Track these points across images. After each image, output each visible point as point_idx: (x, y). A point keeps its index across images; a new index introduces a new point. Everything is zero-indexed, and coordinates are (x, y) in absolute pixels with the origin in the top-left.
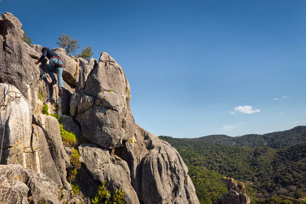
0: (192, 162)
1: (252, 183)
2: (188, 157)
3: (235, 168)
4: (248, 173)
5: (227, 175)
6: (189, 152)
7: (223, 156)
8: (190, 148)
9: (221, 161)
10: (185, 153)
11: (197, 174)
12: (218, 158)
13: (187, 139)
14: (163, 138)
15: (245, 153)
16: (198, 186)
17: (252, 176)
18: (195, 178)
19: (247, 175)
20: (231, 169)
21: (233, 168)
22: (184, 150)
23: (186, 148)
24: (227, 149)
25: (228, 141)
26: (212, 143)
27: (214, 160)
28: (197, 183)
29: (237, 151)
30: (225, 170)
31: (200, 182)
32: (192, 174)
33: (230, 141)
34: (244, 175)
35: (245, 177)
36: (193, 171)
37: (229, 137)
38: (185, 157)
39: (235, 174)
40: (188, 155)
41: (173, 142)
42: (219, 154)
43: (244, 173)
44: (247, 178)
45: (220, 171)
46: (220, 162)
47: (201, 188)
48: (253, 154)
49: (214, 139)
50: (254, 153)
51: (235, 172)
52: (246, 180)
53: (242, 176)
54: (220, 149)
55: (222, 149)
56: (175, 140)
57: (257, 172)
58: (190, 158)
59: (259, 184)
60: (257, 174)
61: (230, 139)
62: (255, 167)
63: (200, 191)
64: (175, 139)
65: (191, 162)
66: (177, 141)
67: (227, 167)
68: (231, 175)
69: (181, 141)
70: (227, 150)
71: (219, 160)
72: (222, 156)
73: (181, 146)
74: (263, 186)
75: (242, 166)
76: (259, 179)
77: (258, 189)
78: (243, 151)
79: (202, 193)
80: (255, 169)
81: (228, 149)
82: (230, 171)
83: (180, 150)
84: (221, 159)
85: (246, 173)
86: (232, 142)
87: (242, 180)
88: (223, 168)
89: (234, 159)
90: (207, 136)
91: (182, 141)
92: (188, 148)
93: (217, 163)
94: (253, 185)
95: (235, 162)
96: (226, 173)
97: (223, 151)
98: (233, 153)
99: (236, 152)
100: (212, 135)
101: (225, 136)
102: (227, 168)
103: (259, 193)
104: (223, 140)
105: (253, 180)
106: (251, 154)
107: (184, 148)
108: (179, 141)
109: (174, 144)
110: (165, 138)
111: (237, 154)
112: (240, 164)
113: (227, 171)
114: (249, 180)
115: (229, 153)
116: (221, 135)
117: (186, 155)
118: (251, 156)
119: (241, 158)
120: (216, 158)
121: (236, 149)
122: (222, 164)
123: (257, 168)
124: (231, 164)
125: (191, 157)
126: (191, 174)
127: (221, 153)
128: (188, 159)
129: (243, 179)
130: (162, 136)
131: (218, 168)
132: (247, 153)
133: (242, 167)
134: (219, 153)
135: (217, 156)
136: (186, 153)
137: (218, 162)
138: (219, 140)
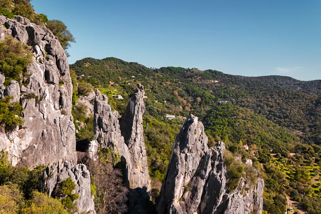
0: (239, 103)
1: (301, 133)
2: (236, 97)
3: (287, 115)
4: (301, 123)
5: (275, 121)
6: (239, 92)
7: (278, 101)
8: (240, 87)
9: (274, 105)
10: (233, 92)
11: (239, 114)
12: (271, 102)
13: (241, 77)
14: (211, 72)
15: (305, 100)
16: (236, 126)
17: (304, 126)
18: (235, 118)
19: (298, 124)
20: (282, 116)
21: (285, 115)
22: (234, 88)
23: (237, 86)
24: (284, 93)
25: (292, 85)
26: (271, 84)
27: (266, 103)
28: (236, 123)
29: (296, 96)
30: (275, 115)
31: (240, 123)
32: (234, 114)
33: (294, 85)
34: (295, 123)
35: (296, 126)
36: (235, 111)
37: (295, 80)
38: (232, 97)
39: (285, 121)
40: (236, 95)
41: (222, 78)
42: (273, 98)
43: (296, 121)
44: (298, 127)
45: (269, 115)
46: (272, 107)
47: (239, 129)
48: (314, 102)
49: (276, 80)
50: (316, 101)
51: (286, 120)
52: (296, 129)
53: (292, 125)
54: (276, 92)
55: (278, 93)
56: (226, 77)
57: (312, 123)
58: (237, 98)
59: (309, 135)
60: (312, 124)
61: (295, 83)
62: (312, 117)
63: (237, 132)
64: (227, 75)
65: (237, 103)
66: (228, 77)
67: (278, 112)
68: (281, 122)
69: (233, 78)
70: (284, 95)
71: (271, 105)
72: (276, 100)
73: (231, 83)
74: (312, 137)
75: (296, 113)
76: (311, 130)
77: (305, 140)
78: (303, 98)
79: (239, 134)
80: (311, 119)
81: (286, 94)
82: (280, 118)
83: (228, 88)
84: (274, 103)
85: (298, 122)
86: (296, 86)
87: (290, 128)
88: (273, 113)
89: (289, 105)
90: (268, 76)
91: (235, 78)
92: (239, 87)
93: (267, 107)
94: (302, 136)
95: (289, 109)
96: (275, 119)
97: (279, 95)
98: (290, 98)
99: (294, 98)
100: (274, 76)
101: (290, 78)
102: (278, 114)
103: (305, 143)
104: (287, 83)
105: (303, 130)
106: (312, 102)
107: (234, 87)
108: (231, 78)
109: (224, 80)
110: (214, 73)
111: (294, 101)
112: (294, 111)
113: (277, 117)
114: (299, 130)
115: (286, 98)
116: (285, 77)
117: (234, 94)
118: (311, 105)
119: (298, 105)
120: (269, 101)
121: (296, 94)
122: (273, 109)
123: (313, 119)
124: (283, 110)
125: (239, 97)
126: (232, 114)
127: (276, 97)
128: (235, 99)
129: (292, 127)
130: (211, 70)
131: (267, 112)
132: (307, 101)
133: (295, 115)
134: (273, 96)
135: (270, 99)
136: (235, 92)
137: (270, 106)
138: (281, 83)
